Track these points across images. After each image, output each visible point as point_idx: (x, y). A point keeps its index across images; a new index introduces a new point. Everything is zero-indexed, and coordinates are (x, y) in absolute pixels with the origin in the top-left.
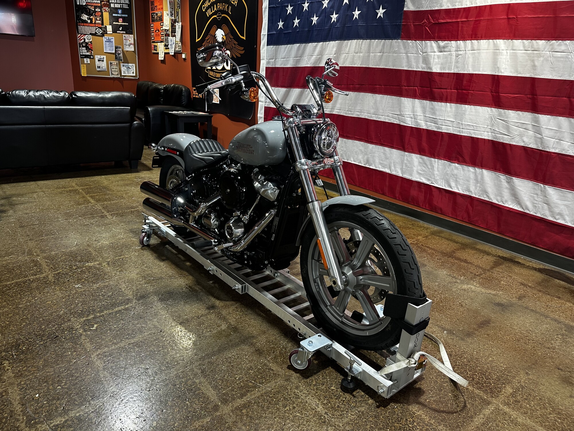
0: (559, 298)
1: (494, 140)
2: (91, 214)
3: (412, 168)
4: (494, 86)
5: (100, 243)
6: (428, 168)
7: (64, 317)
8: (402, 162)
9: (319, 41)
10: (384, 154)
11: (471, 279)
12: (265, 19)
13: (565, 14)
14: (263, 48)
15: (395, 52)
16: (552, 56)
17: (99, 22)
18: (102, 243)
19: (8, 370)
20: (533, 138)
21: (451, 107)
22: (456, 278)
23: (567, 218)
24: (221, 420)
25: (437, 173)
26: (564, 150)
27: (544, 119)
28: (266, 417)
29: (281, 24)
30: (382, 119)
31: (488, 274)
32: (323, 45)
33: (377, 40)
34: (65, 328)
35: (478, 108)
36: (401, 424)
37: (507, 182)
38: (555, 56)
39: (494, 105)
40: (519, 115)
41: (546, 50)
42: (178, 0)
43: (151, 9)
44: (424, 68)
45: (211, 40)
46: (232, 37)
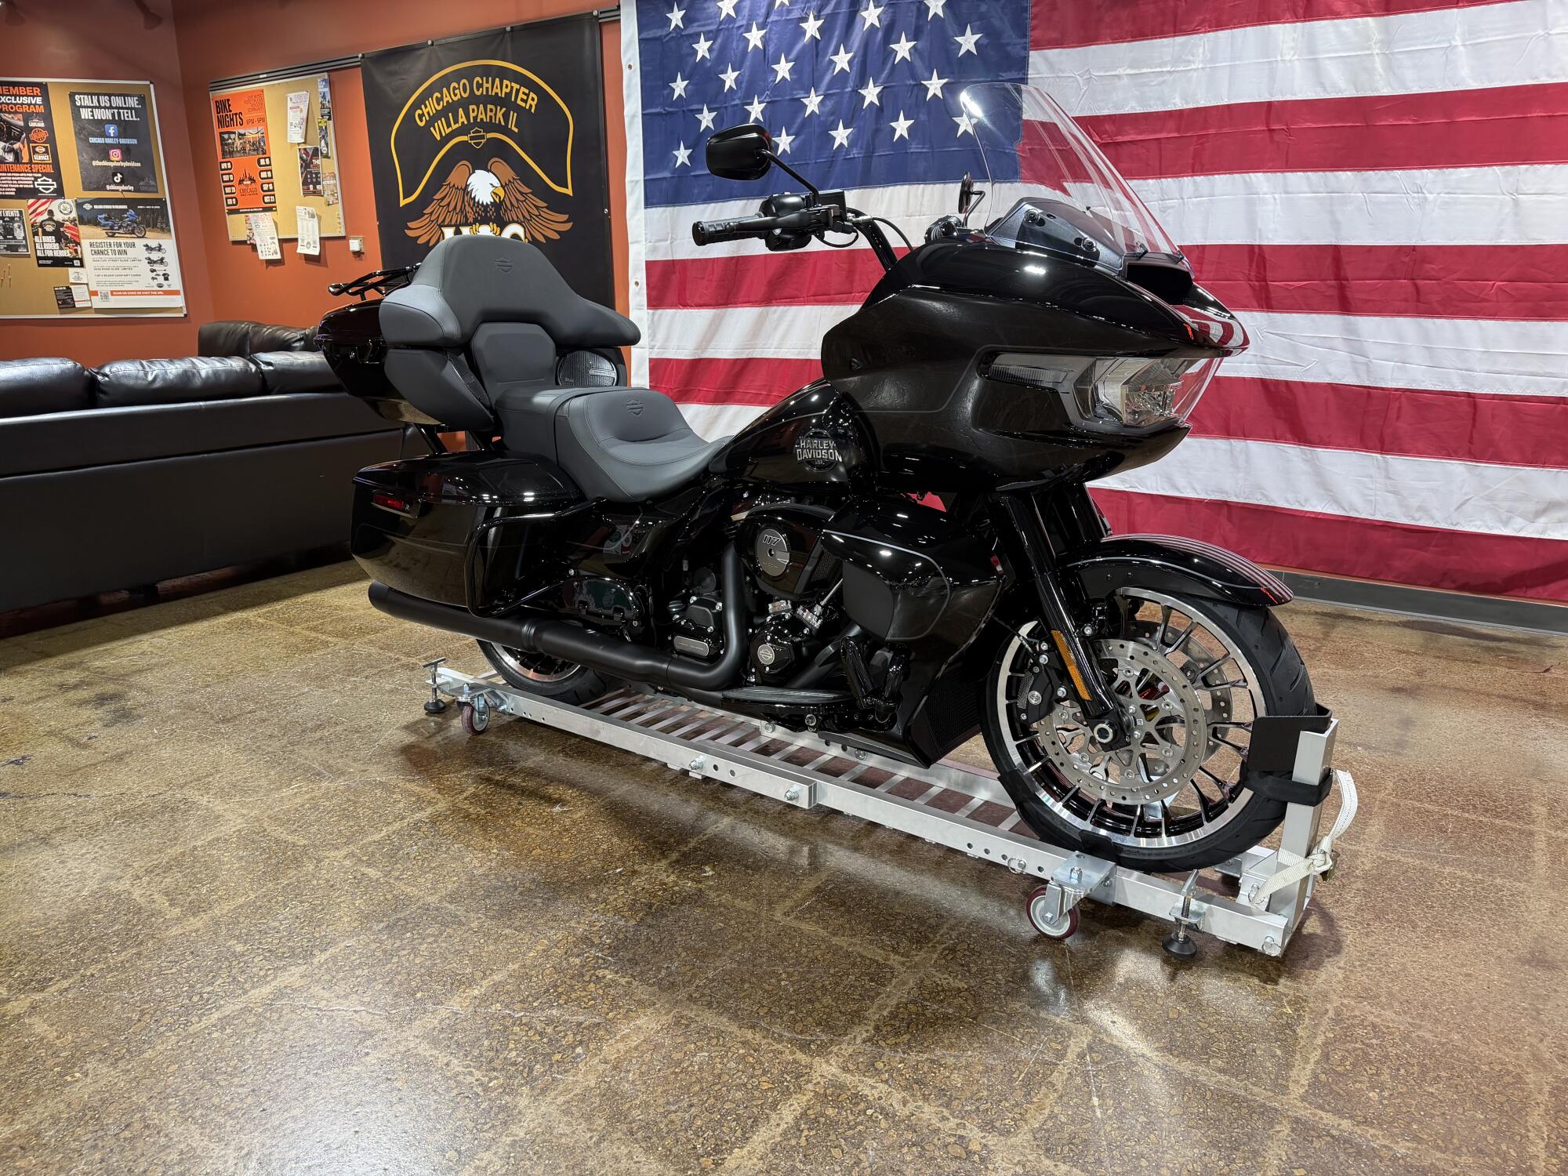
1: (1267, 377)
4: (1254, 266)
12: (634, 142)
13: (1387, 120)
14: (634, 214)
16: (1370, 201)
17: (46, 158)
20: (1348, 364)
23: (1438, 515)
26: (1414, 381)
27: (1367, 324)
29: (682, 155)
37: (1304, 459)
38: (1374, 200)
39: (1256, 304)
40: (1311, 320)
41: (1355, 190)
42: (324, 97)
43: (219, 121)
45: (454, 200)
46: (526, 190)
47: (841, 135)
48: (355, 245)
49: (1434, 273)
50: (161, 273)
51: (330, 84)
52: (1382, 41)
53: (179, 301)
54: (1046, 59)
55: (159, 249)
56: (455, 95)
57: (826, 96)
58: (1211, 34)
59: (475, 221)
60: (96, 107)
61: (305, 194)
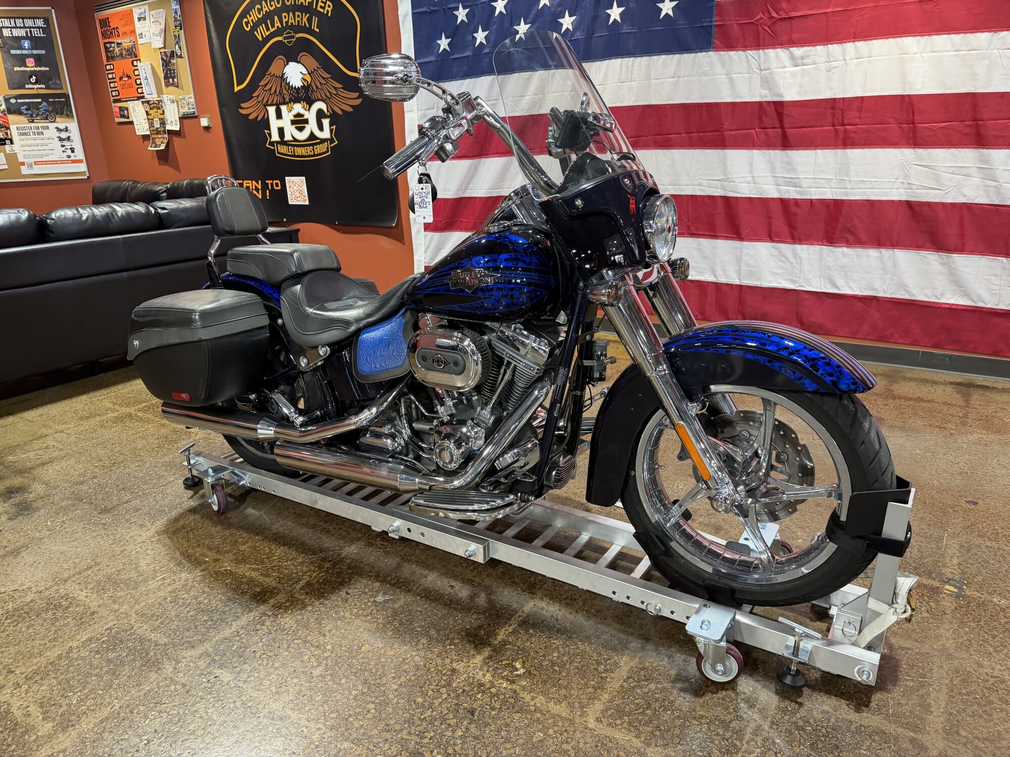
1: (912, 199)
3: (758, 266)
4: (904, 112)
6: (790, 262)
8: (738, 260)
10: (701, 249)
15: (702, 74)
16: (1005, 56)
20: (981, 188)
21: (825, 156)
25: (808, 268)
27: (998, 156)
29: (444, 43)
30: (689, 191)
33: (663, 56)
35: (876, 151)
37: (941, 263)
39: (904, 142)
40: (951, 154)
41: (992, 47)
42: (176, 12)
43: (103, 34)
44: (766, 96)
45: (275, 86)
46: (327, 75)
47: (567, 22)
48: (204, 122)
50: (69, 147)
53: (83, 167)
55: (66, 130)
56: (271, 6)
59: (291, 101)
60: (13, 27)
61: (167, 85)
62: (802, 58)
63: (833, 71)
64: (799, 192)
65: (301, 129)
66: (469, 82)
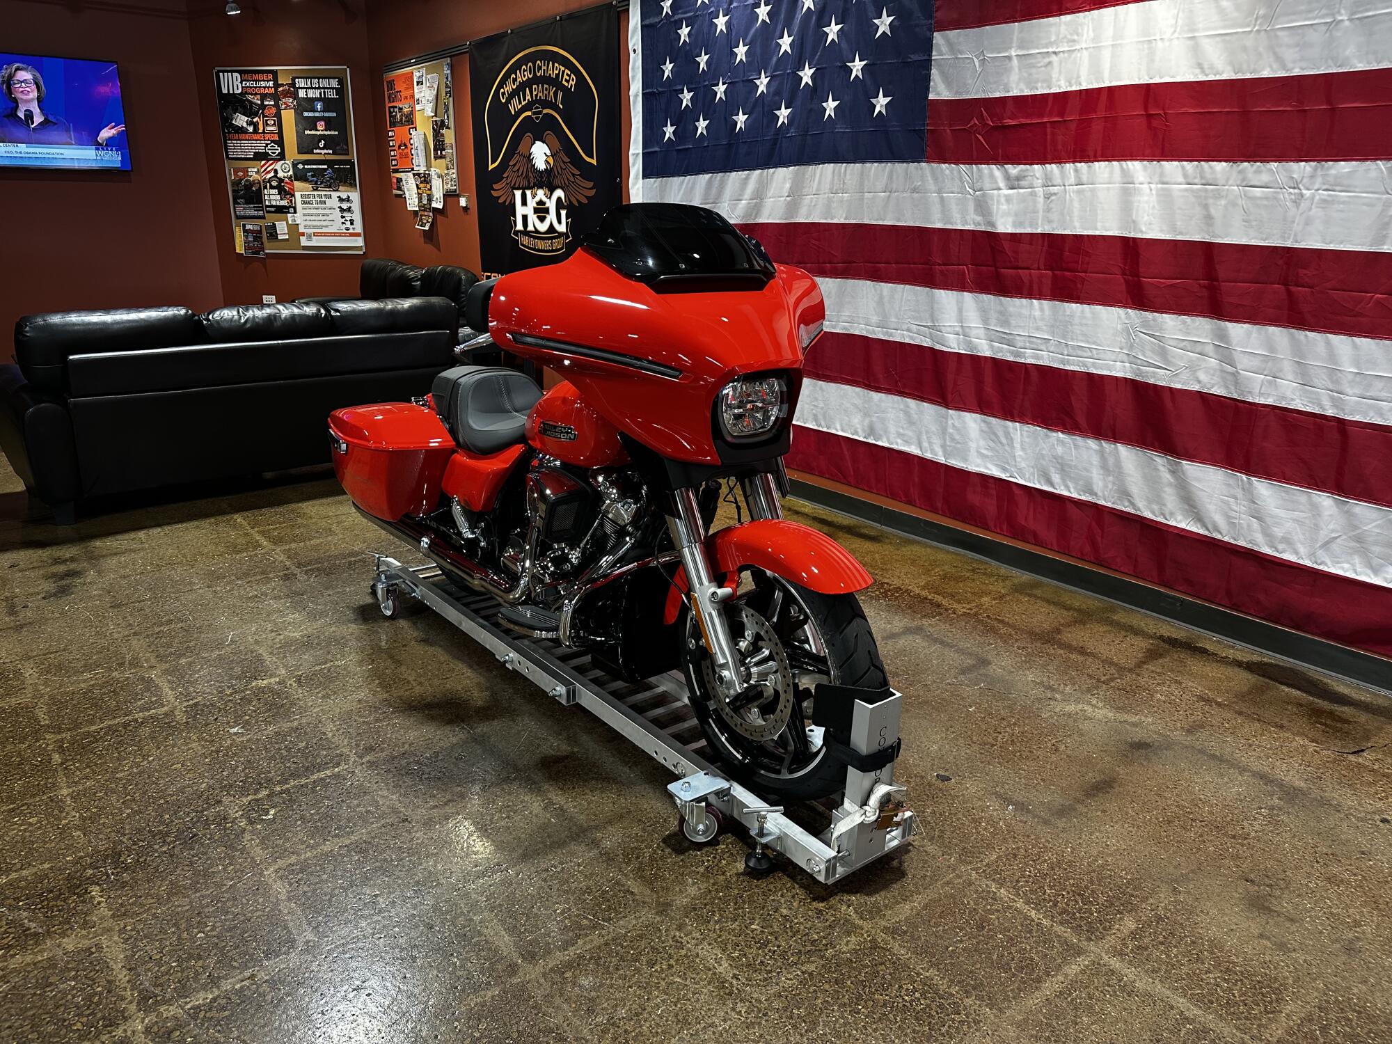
0: (1282, 727)
1: (1137, 378)
2: (263, 573)
3: (965, 443)
4: (1129, 260)
5: (282, 637)
6: (1001, 443)
7: (208, 796)
8: (944, 431)
9: (751, 167)
10: (907, 413)
11: (1088, 690)
12: (637, 119)
13: (1264, 106)
14: (635, 184)
15: (915, 190)
16: (1245, 195)
17: (273, 128)
18: (286, 636)
19: (99, 903)
20: (1218, 373)
21: (1042, 310)
22: (1053, 690)
23: (1301, 550)
24: (522, 994)
25: (1021, 453)
26: (1283, 398)
27: (1237, 331)
28: (611, 986)
29: (669, 130)
30: (897, 337)
31: (1128, 677)
32: (761, 175)
33: (876, 164)
34: (211, 818)
35: (1098, 308)
36: (887, 995)
37: (1170, 471)
38: (1250, 195)
39: (1130, 301)
40: (1184, 323)
41: (1230, 182)
42: (447, 78)
43: (389, 98)
44: (979, 224)
45: (522, 167)
46: (567, 159)
47: (783, 114)
48: (463, 202)
49: (1307, 280)
51: (452, 68)
52: (1264, 17)
54: (947, 40)
55: (348, 200)
57: (772, 77)
58: (1096, 12)
59: (536, 185)
60: (309, 88)
61: (436, 158)
62: (1018, 178)
63: (1053, 198)
64: (1012, 353)
65: (542, 219)
66: (689, 180)
